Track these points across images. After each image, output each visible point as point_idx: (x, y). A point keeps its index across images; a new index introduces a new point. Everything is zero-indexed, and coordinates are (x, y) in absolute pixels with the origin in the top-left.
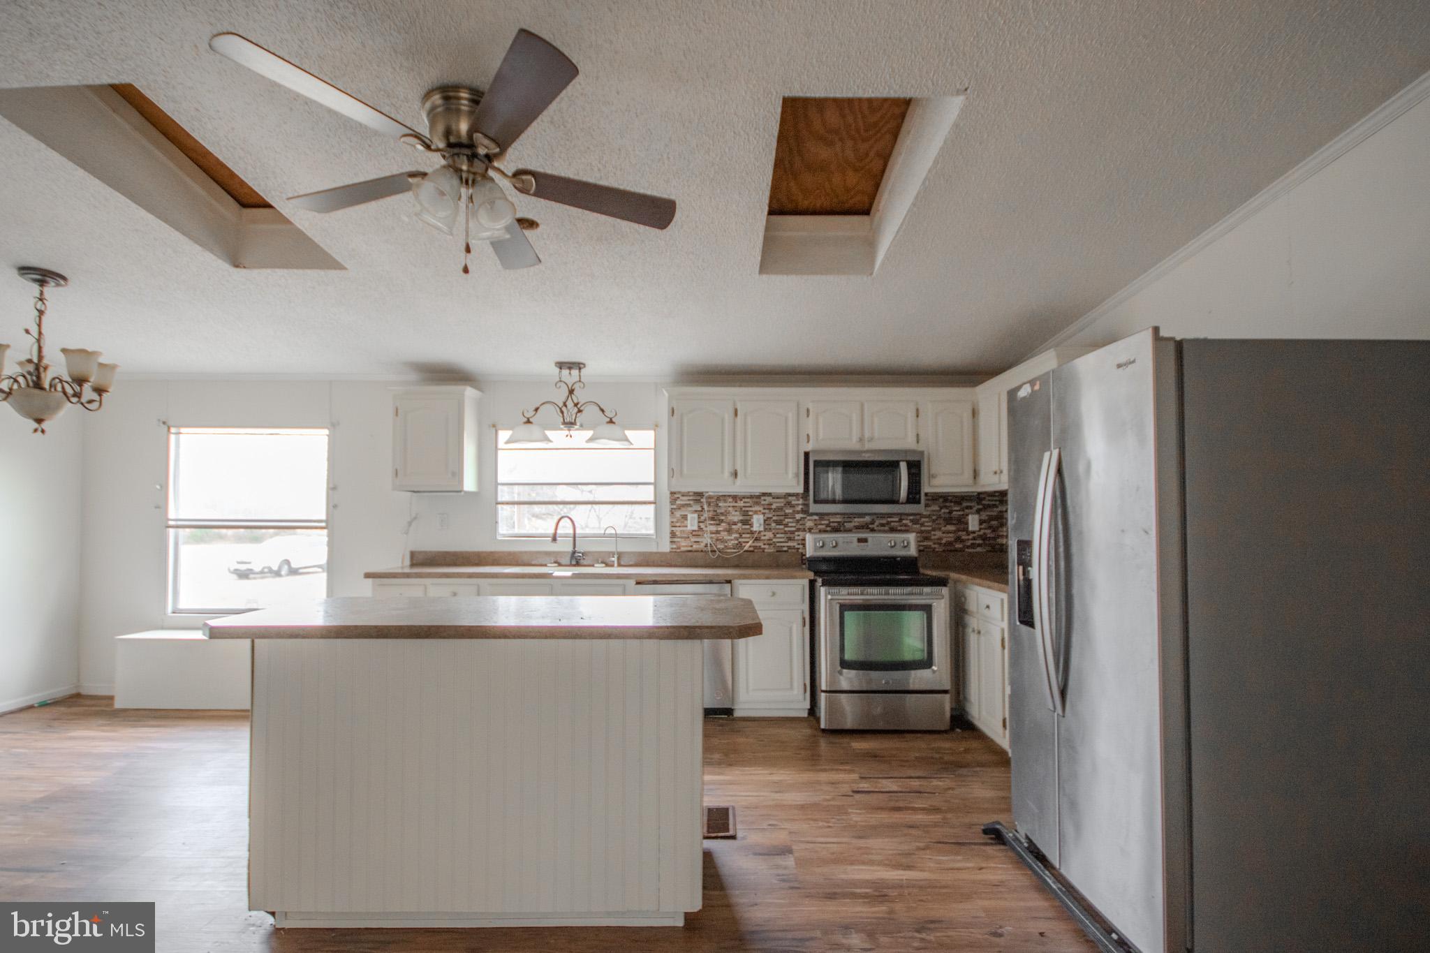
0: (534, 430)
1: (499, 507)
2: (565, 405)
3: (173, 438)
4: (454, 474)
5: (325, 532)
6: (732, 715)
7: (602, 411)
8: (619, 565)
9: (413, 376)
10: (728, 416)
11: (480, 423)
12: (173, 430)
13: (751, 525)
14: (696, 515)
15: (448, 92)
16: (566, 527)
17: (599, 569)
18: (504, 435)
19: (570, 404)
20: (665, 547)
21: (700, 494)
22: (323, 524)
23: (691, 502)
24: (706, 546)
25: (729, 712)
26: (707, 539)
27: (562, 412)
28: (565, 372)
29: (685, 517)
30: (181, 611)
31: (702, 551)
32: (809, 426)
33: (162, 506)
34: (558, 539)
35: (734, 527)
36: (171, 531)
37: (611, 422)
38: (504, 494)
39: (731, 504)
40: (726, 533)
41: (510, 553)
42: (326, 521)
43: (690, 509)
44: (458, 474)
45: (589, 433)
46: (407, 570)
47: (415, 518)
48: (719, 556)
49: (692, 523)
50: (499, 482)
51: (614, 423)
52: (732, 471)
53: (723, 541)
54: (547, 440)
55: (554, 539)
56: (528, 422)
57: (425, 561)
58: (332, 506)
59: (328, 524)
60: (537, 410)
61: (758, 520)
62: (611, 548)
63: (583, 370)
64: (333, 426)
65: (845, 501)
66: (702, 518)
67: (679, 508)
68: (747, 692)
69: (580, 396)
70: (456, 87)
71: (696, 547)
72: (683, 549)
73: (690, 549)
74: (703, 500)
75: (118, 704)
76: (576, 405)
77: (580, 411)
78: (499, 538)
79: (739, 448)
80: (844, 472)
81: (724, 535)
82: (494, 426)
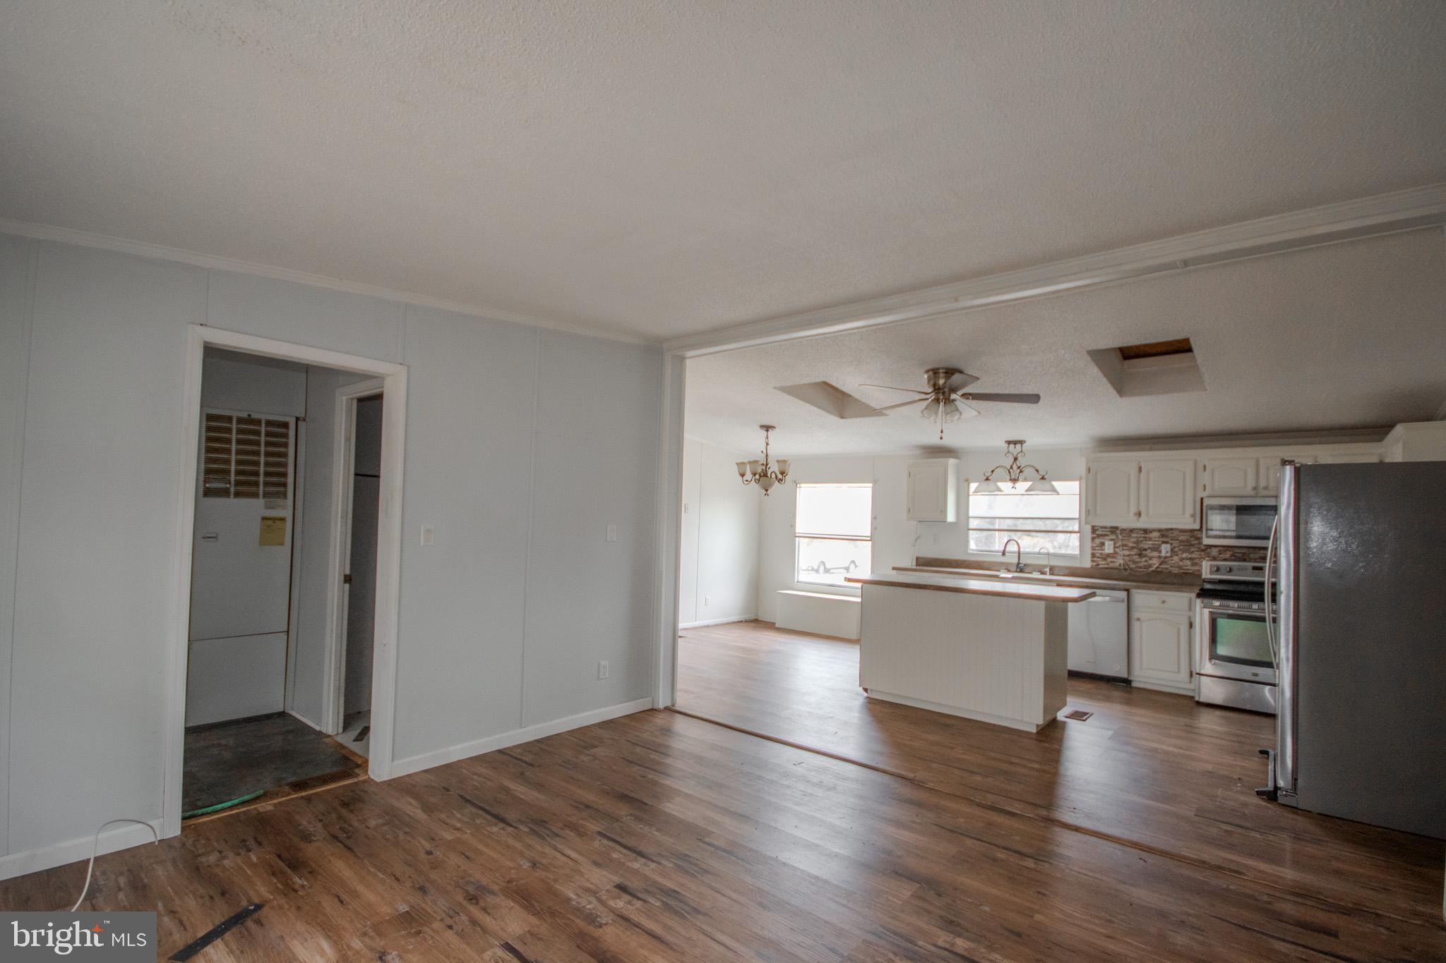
0: (991, 485)
1: (971, 532)
2: (1011, 467)
3: (798, 489)
4: (941, 511)
5: (870, 542)
6: (1130, 684)
7: (1037, 471)
8: (1050, 574)
9: (918, 452)
10: (1134, 472)
11: (958, 479)
12: (798, 485)
13: (1160, 552)
14: (1112, 543)
15: (935, 372)
16: (1012, 548)
17: (1036, 575)
18: (973, 486)
19: (1015, 467)
20: (1087, 563)
21: (1117, 528)
22: (869, 539)
23: (1109, 533)
24: (1120, 565)
25: (1127, 682)
26: (1119, 561)
27: (1010, 472)
28: (1012, 446)
29: (1103, 544)
30: (801, 582)
31: (1117, 569)
32: (1205, 478)
33: (793, 526)
34: (1007, 554)
35: (1144, 552)
36: (797, 539)
37: (1043, 478)
38: (973, 524)
39: (1143, 535)
40: (1138, 557)
41: (976, 562)
42: (871, 536)
43: (1107, 537)
44: (944, 511)
45: (1029, 484)
46: (914, 567)
47: (919, 537)
48: (1130, 574)
49: (1109, 548)
50: (970, 516)
51: (1045, 479)
52: (1136, 511)
53: (1134, 562)
54: (1000, 490)
55: (1004, 553)
56: (987, 479)
57: (924, 563)
58: (874, 529)
59: (872, 539)
60: (993, 471)
61: (1166, 548)
62: (1045, 562)
63: (1024, 445)
64: (875, 482)
65: (1238, 537)
66: (1117, 545)
67: (1099, 536)
68: (1141, 669)
69: (1021, 461)
70: (938, 369)
71: (1111, 565)
72: (1101, 566)
73: (1107, 566)
74: (1118, 532)
75: (777, 625)
76: (1019, 468)
77: (1021, 472)
78: (969, 552)
79: (1143, 493)
80: (1237, 514)
81: (1136, 558)
82: (967, 480)
